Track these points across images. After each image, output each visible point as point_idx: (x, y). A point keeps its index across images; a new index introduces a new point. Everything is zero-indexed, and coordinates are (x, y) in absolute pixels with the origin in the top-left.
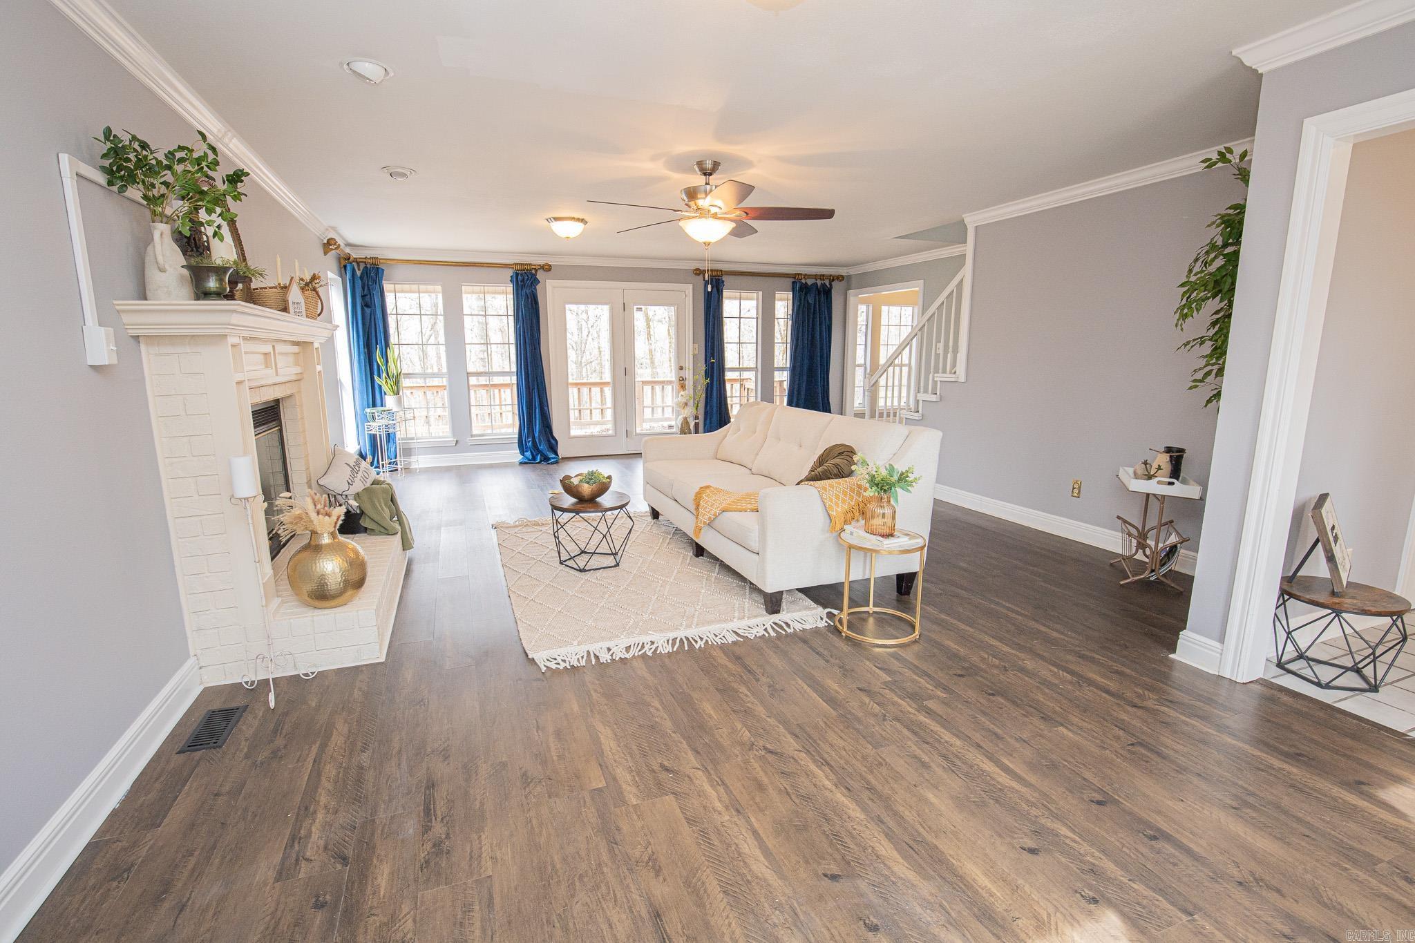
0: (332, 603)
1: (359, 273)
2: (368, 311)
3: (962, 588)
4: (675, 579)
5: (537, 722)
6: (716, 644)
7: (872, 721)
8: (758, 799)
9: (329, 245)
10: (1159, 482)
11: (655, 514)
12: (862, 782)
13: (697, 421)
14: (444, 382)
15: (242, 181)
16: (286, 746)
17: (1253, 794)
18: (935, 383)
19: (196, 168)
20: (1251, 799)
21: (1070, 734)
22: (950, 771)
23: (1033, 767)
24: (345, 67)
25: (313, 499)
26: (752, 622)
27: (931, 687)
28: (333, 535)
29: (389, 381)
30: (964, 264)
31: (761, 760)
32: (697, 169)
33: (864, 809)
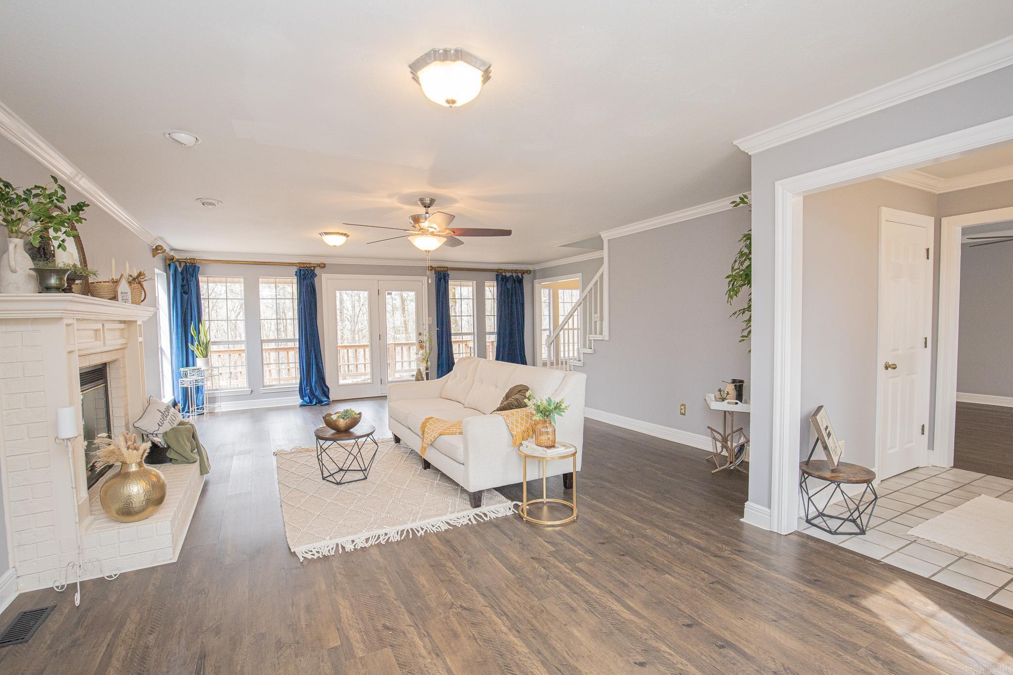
0: (136, 517)
1: (180, 270)
2: (186, 296)
3: (609, 482)
4: (407, 487)
5: (293, 600)
6: (432, 532)
7: (539, 580)
8: (453, 645)
9: (156, 250)
10: (728, 403)
11: (397, 440)
12: (529, 625)
13: (427, 371)
14: (243, 347)
15: (83, 210)
16: (85, 636)
17: (786, 610)
18: (590, 341)
19: (48, 200)
20: (785, 614)
21: (673, 579)
22: (590, 612)
23: (646, 604)
24: (167, 136)
25: (126, 438)
26: (460, 515)
27: (581, 553)
28: (140, 464)
29: (199, 347)
30: (603, 264)
31: (458, 615)
32: (420, 203)
33: (528, 645)
